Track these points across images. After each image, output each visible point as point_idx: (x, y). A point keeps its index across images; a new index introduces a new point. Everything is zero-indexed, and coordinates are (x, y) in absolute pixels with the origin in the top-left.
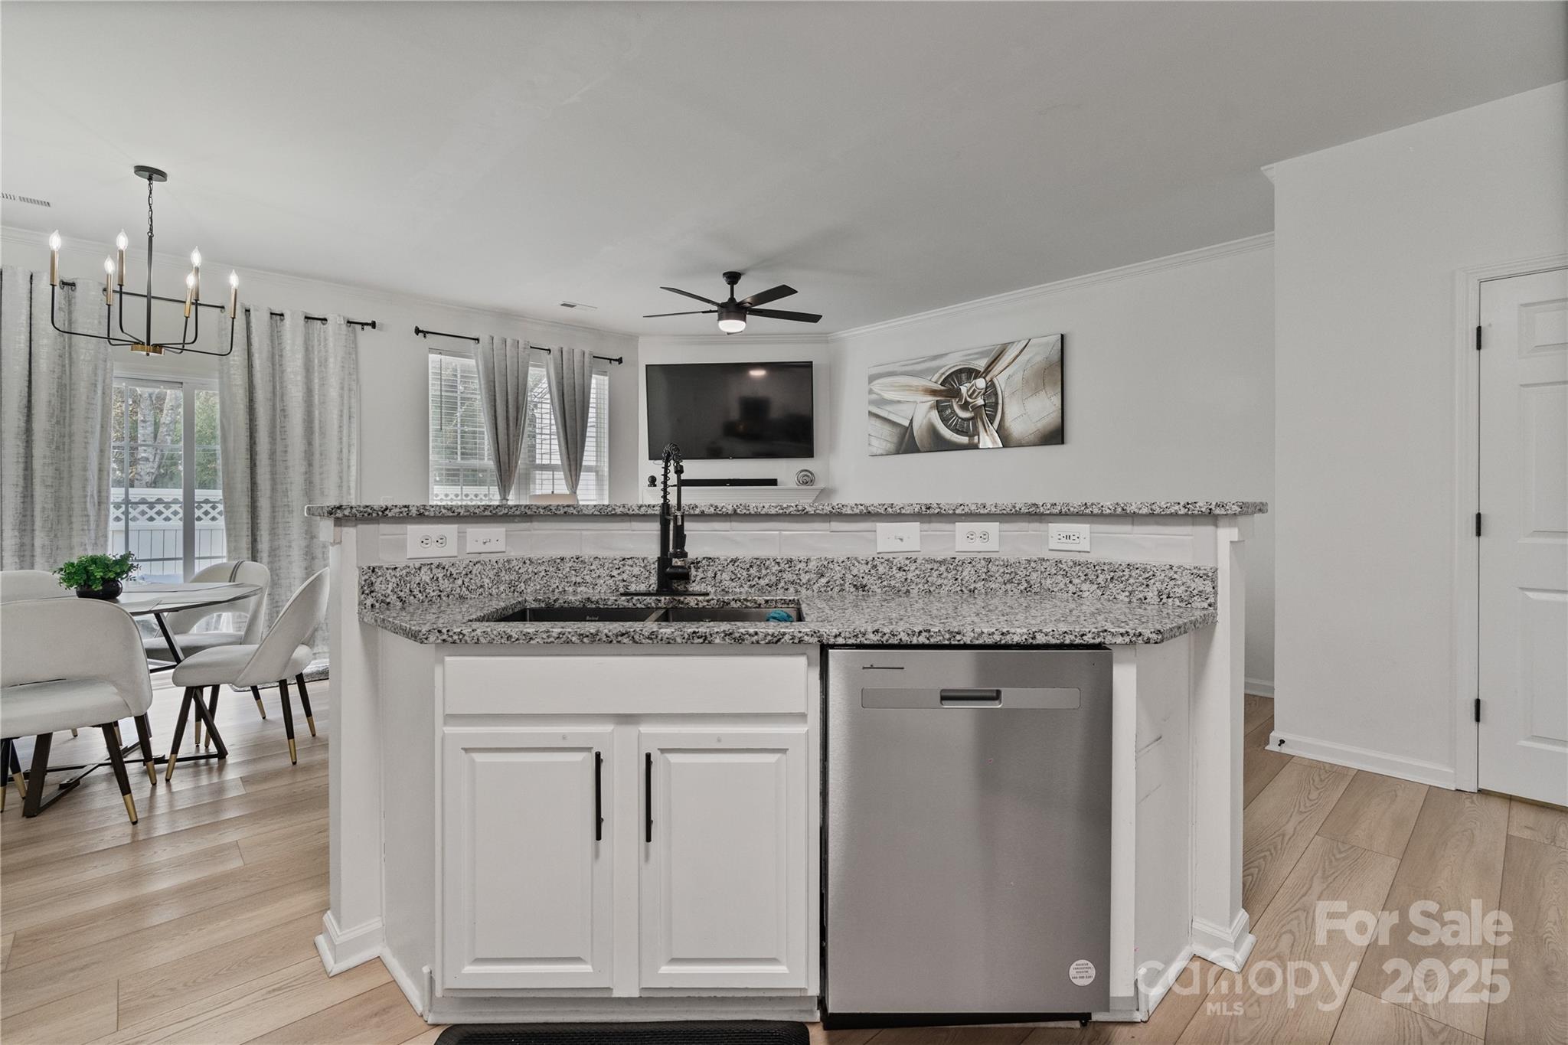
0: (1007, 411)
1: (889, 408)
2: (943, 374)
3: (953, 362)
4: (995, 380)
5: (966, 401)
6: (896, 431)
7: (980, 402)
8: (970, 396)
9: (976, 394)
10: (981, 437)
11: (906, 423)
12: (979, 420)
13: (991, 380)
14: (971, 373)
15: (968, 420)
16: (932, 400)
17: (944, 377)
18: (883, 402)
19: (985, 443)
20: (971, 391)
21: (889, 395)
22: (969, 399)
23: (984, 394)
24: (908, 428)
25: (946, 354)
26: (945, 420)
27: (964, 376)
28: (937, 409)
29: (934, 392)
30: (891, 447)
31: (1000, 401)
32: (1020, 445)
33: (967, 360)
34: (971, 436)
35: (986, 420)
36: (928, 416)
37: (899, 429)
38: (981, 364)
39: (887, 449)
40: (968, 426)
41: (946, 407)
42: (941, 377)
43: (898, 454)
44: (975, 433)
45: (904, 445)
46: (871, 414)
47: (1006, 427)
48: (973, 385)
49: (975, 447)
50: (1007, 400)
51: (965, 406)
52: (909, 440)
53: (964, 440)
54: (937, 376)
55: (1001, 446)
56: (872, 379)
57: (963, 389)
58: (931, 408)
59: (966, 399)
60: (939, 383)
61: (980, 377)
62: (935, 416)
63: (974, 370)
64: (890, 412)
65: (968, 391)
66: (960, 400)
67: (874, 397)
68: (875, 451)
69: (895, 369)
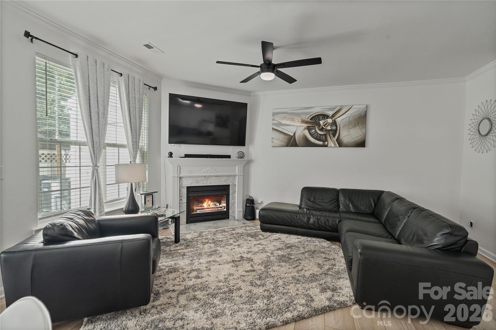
0: (341, 133)
1: (283, 127)
2: (311, 115)
3: (317, 110)
4: (336, 120)
5: (322, 128)
6: (286, 137)
7: (329, 128)
8: (324, 126)
9: (327, 125)
10: (329, 143)
11: (292, 134)
12: (328, 136)
13: (334, 120)
14: (325, 116)
15: (323, 135)
16: (306, 125)
17: (311, 117)
18: (280, 124)
19: (331, 144)
20: (325, 123)
21: (284, 122)
22: (323, 127)
23: (331, 125)
24: (292, 136)
25: (313, 107)
26: (311, 135)
27: (321, 117)
28: (308, 129)
29: (307, 122)
30: (284, 144)
31: (338, 129)
32: (347, 146)
33: (323, 111)
34: (324, 141)
35: (332, 136)
36: (304, 132)
37: (288, 137)
38: (331, 113)
39: (281, 144)
40: (323, 137)
41: (312, 129)
42: (310, 116)
43: (287, 147)
44: (326, 140)
45: (290, 143)
46: (273, 129)
47: (340, 139)
48: (326, 121)
49: (326, 146)
50: (341, 129)
51: (322, 130)
52: (293, 141)
53: (321, 143)
54: (308, 116)
55: (338, 146)
56: (274, 114)
57: (321, 122)
58: (305, 129)
59: (322, 127)
60: (309, 119)
61: (329, 118)
62: (307, 133)
63: (326, 115)
64: (283, 129)
65: (323, 123)
66: (320, 126)
67: (275, 122)
68: (275, 145)
69: (287, 111)
